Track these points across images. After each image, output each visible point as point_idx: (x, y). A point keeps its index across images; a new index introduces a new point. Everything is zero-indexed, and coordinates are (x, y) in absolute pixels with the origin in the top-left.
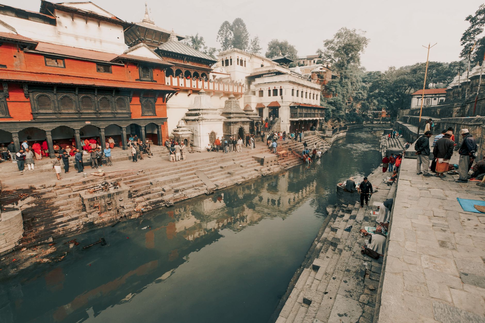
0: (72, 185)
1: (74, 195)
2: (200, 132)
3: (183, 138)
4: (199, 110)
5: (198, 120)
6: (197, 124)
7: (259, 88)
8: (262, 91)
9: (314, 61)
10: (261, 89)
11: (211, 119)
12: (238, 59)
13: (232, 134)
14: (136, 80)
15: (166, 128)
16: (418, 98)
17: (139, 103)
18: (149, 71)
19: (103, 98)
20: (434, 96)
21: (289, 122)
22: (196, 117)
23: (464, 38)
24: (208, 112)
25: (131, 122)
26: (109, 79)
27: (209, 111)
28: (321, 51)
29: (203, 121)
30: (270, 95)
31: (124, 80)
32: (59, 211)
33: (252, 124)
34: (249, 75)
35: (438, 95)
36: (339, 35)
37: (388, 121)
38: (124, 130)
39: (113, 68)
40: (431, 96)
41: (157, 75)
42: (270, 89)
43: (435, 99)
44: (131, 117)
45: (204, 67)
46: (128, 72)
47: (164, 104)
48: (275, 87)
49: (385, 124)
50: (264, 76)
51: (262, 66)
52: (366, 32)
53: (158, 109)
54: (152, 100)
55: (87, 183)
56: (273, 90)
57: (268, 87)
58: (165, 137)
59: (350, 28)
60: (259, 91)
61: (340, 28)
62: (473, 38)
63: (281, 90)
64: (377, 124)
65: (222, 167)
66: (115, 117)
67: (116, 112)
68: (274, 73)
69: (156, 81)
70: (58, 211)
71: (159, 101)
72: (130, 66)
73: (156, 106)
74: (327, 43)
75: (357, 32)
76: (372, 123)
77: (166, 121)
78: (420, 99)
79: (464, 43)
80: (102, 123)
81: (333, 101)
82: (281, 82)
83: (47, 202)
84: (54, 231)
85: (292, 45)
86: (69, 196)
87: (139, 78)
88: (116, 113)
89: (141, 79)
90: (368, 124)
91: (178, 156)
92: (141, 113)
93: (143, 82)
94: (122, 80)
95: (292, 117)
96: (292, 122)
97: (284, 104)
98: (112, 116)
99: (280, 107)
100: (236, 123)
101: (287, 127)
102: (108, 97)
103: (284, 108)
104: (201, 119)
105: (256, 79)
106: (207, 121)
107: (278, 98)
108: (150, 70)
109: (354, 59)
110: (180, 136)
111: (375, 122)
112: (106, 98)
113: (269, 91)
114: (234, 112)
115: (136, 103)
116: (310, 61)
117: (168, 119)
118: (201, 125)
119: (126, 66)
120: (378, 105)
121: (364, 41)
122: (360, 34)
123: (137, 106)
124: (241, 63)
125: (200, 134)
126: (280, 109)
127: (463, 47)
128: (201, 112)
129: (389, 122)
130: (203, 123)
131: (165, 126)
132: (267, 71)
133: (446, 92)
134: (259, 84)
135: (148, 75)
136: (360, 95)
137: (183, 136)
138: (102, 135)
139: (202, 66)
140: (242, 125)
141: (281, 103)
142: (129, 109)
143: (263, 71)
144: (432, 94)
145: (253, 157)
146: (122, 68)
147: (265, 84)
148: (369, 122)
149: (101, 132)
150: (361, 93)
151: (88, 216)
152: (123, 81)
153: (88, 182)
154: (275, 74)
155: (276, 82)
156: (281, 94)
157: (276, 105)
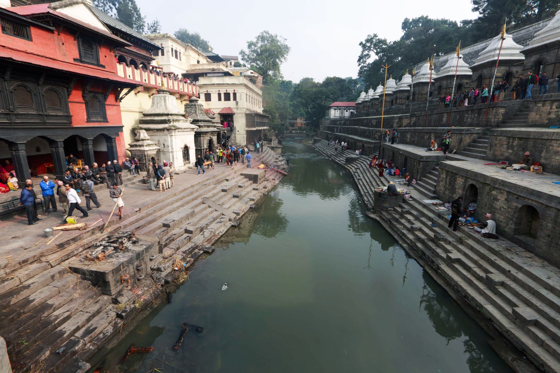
0: (41, 256)
1: (60, 272)
2: (172, 146)
3: (150, 156)
4: (167, 115)
5: (168, 130)
6: (167, 135)
7: (206, 90)
8: (210, 94)
9: (231, 63)
10: (207, 91)
11: (185, 129)
12: (172, 49)
13: (203, 148)
14: (75, 60)
15: (122, 141)
16: (335, 109)
17: (81, 99)
18: (92, 49)
19: (19, 86)
20: (346, 108)
21: (245, 132)
22: (166, 126)
23: (359, 60)
24: (178, 119)
25: (71, 133)
26: (29, 51)
27: (178, 116)
28: (244, 53)
29: (177, 130)
30: (220, 99)
31: (55, 58)
32: (54, 311)
33: (219, 134)
34: (185, 72)
35: (348, 108)
36: (262, 38)
37: (303, 130)
38: (61, 147)
39: (34, 32)
40: (344, 108)
41: (106, 56)
42: (220, 92)
43: (347, 111)
44: (71, 123)
45: (143, 53)
46: (61, 44)
47: (117, 104)
48: (227, 90)
49: (302, 133)
50: (208, 75)
51: (198, 62)
52: (286, 39)
53: (110, 112)
54: (100, 97)
55: (66, 246)
56: (225, 93)
57: (218, 90)
58: (122, 155)
59: (272, 33)
60: (205, 94)
61: (262, 31)
62: (365, 62)
63: (235, 94)
64: (295, 133)
65: (223, 191)
66: (44, 123)
67: (45, 113)
68: (222, 73)
69: (104, 67)
70: (50, 311)
71: (111, 99)
72: (63, 34)
73: (106, 106)
74: (250, 45)
75: (278, 38)
76: (291, 132)
77: (122, 131)
78: (336, 110)
79: (360, 65)
80: (21, 134)
81: (268, 109)
82: (235, 84)
83: (12, 303)
84: (77, 348)
85: (205, 40)
86: (53, 277)
87: (78, 57)
88: (47, 115)
89: (83, 60)
90: (288, 133)
91: (168, 182)
92: (86, 117)
93: (85, 65)
94: (52, 57)
95: (247, 126)
96: (248, 132)
97: (238, 112)
98: (38, 121)
99: (234, 114)
100: (206, 133)
101: (244, 137)
102: (31, 86)
103: (240, 115)
104: (173, 128)
105: (200, 78)
106: (180, 130)
107: (231, 104)
108: (94, 47)
109: (275, 66)
110: (146, 153)
111: (294, 132)
112: (25, 87)
113: (219, 95)
114: (202, 119)
115: (76, 100)
116: (227, 63)
117: (124, 128)
118: (173, 137)
119: (56, 33)
120: (293, 114)
121: (286, 49)
122: (281, 41)
123: (79, 105)
124: (176, 54)
125: (172, 149)
126: (234, 116)
127: (359, 68)
128: (171, 118)
129: (304, 132)
130: (176, 134)
131: (121, 139)
132: (210, 69)
133: (355, 105)
134: (205, 85)
135: (92, 55)
136: (277, 103)
137: (149, 153)
138: (21, 157)
139: (140, 51)
140: (211, 136)
141: (236, 109)
142: (67, 109)
143: (205, 69)
144: (345, 107)
145: (242, 174)
146: (49, 35)
147: (213, 86)
148: (288, 132)
149: (19, 150)
150: (278, 102)
151: (119, 299)
152: (53, 59)
153: (68, 243)
154: (223, 75)
155: (228, 84)
156: (235, 99)
157: (229, 112)
